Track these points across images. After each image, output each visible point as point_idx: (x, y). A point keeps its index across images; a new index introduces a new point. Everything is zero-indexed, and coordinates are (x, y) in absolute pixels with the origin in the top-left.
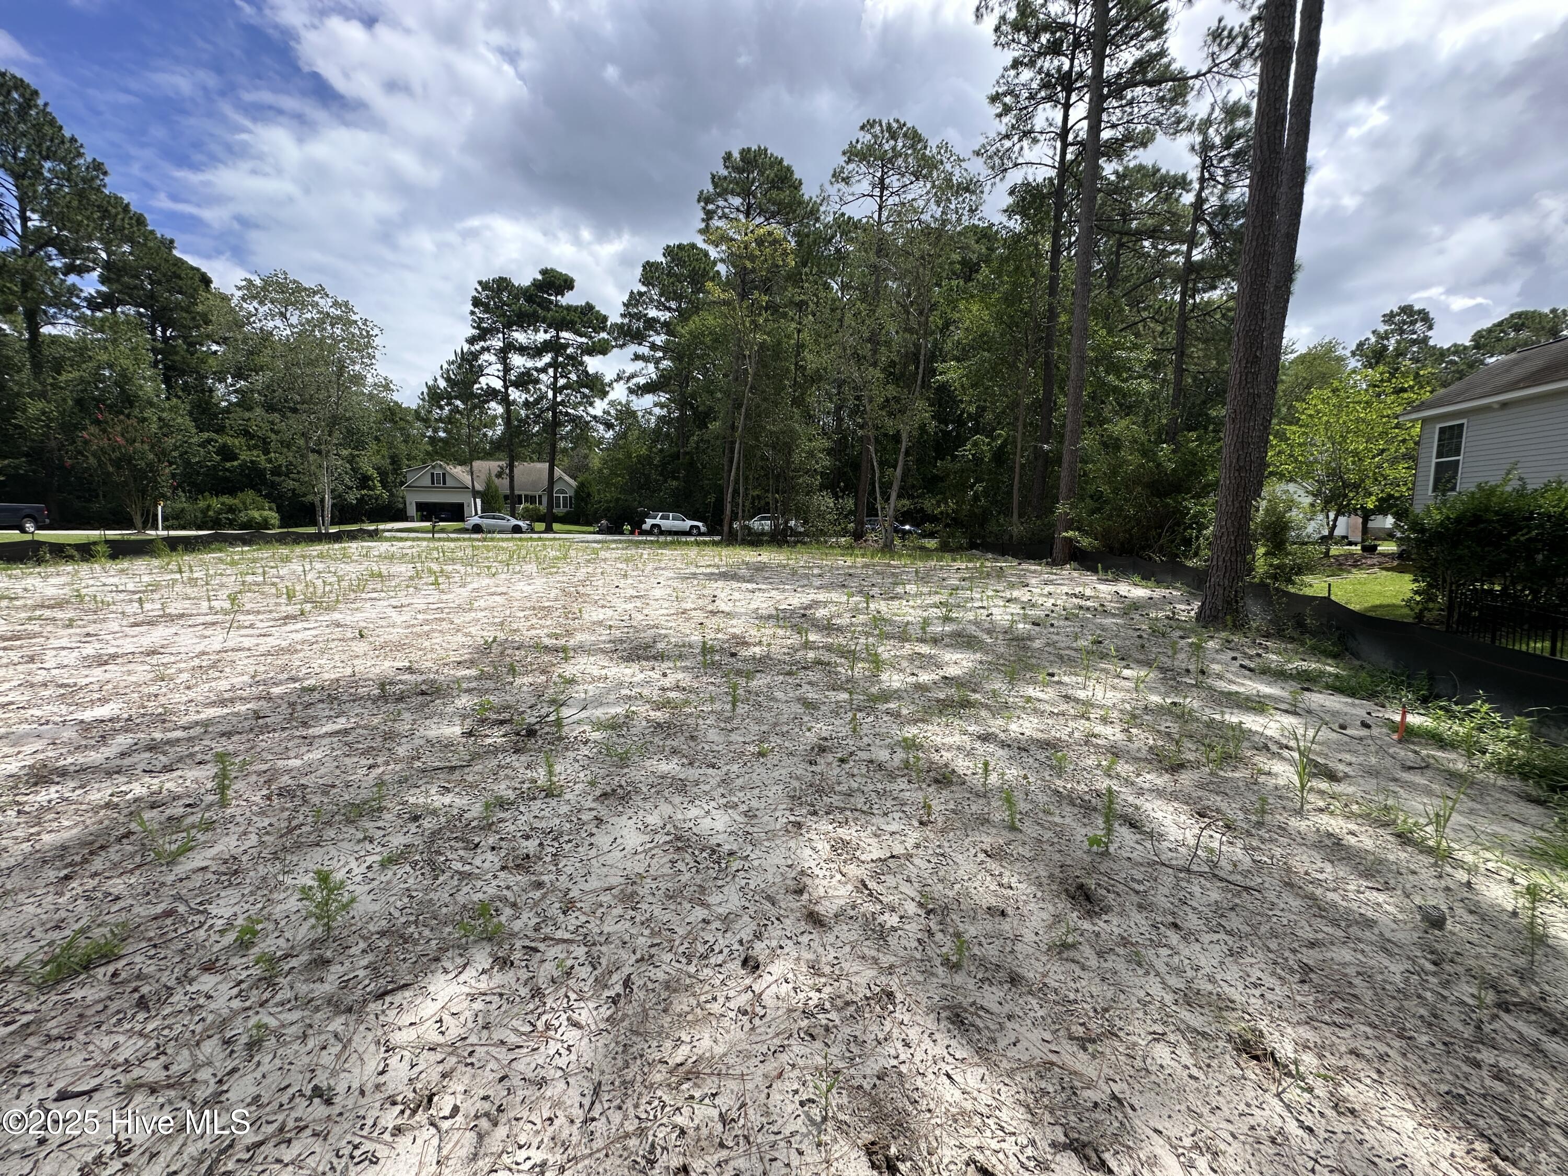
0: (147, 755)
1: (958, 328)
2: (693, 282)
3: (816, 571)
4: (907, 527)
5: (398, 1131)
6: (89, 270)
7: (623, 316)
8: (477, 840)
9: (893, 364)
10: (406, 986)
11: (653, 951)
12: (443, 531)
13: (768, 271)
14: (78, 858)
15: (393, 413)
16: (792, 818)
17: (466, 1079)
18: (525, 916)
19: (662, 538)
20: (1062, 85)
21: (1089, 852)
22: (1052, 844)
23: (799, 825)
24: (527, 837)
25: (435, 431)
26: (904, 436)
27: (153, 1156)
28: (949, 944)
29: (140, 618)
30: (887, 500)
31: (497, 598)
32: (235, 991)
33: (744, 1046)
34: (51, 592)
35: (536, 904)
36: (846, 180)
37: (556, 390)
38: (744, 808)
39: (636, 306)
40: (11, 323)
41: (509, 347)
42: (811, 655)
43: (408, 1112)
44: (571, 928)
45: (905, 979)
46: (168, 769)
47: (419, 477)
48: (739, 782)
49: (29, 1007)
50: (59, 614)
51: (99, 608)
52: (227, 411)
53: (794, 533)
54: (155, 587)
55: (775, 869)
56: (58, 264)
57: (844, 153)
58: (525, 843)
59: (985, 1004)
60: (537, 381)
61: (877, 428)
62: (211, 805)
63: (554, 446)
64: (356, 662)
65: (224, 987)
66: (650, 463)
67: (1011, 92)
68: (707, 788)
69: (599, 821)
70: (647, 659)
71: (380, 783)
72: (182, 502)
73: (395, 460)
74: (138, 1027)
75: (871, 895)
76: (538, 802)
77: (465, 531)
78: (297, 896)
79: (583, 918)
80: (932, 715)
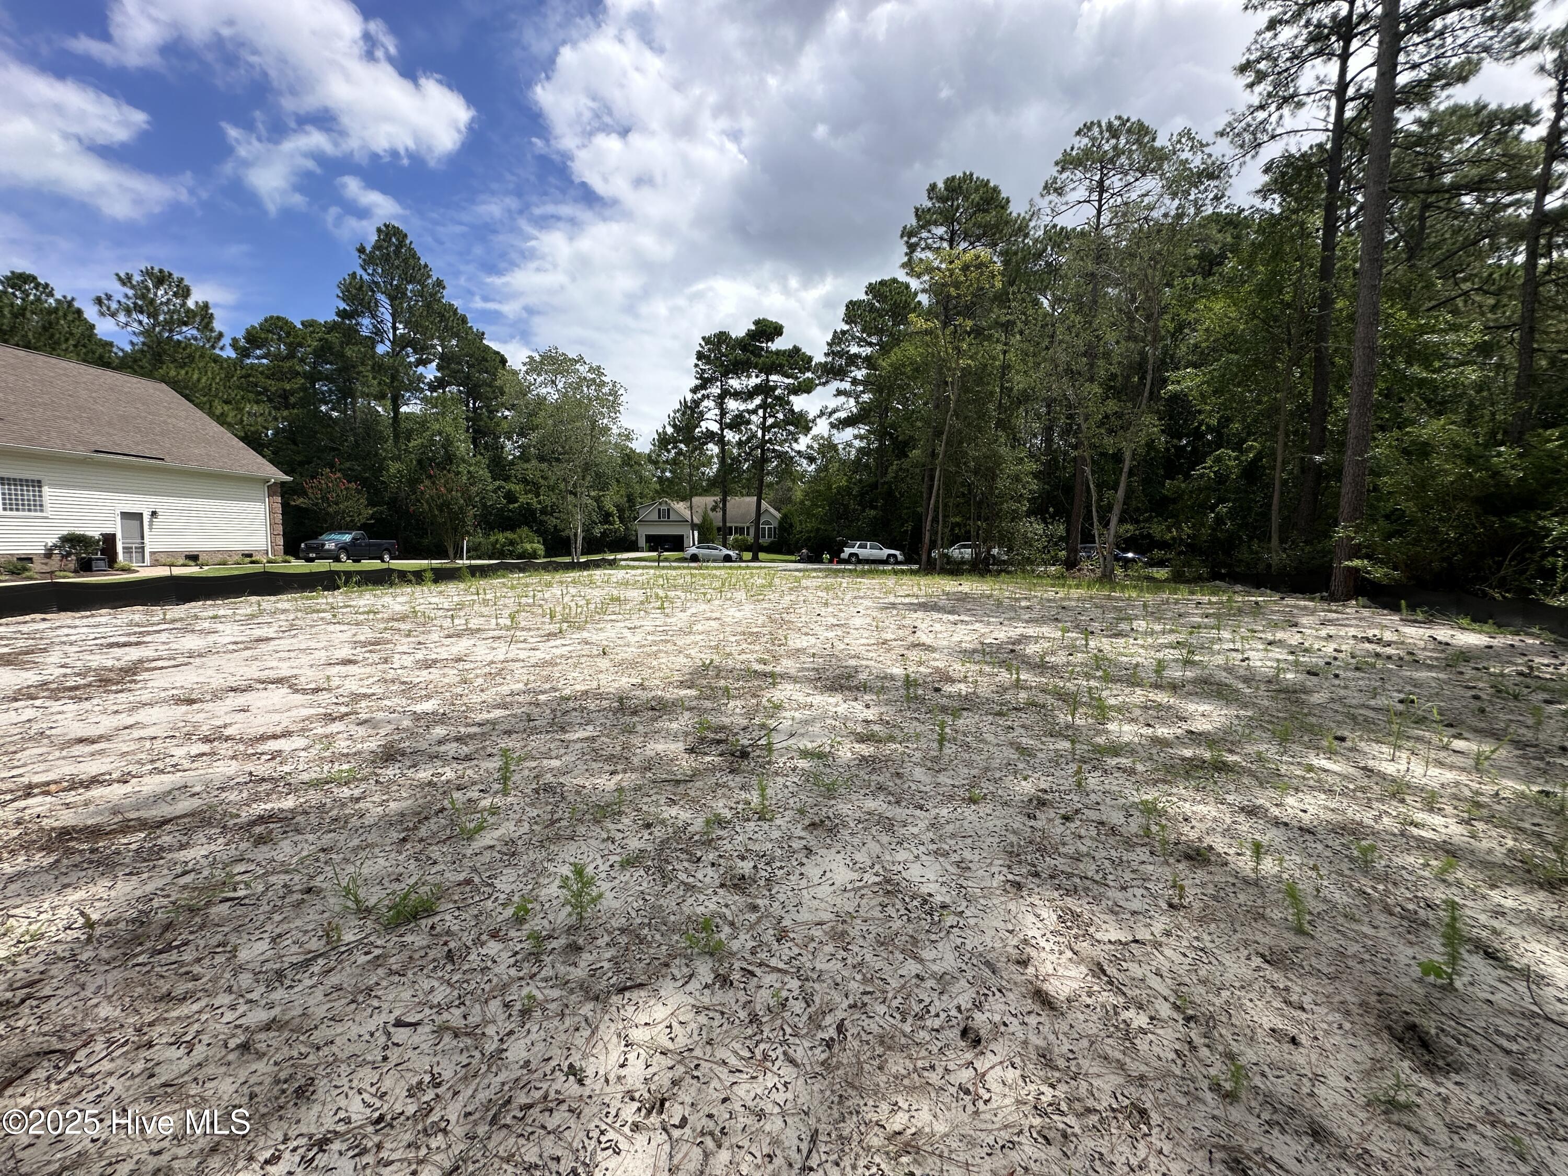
0: (455, 745)
1: (1195, 330)
2: (894, 316)
3: (1023, 604)
4: (1130, 555)
5: (636, 1127)
6: (431, 361)
7: (827, 355)
8: (699, 854)
9: (1113, 377)
10: (641, 986)
11: (866, 999)
12: (666, 560)
13: (974, 295)
14: (411, 825)
15: (630, 458)
16: (1010, 877)
17: (693, 1091)
18: (742, 937)
19: (859, 567)
20: (1337, 33)
21: (1420, 981)
22: (1362, 961)
23: (1018, 886)
24: (743, 858)
25: (663, 471)
26: (1128, 455)
27: (456, 1093)
28: (1218, 1064)
29: (452, 631)
30: (1106, 525)
31: (712, 623)
32: (512, 960)
33: (967, 1130)
34: (398, 608)
35: (752, 927)
36: (1059, 191)
37: (765, 429)
38: (955, 857)
39: (839, 344)
40: (384, 406)
41: (726, 393)
42: (1023, 695)
43: (644, 1111)
44: (785, 958)
45: (1161, 1096)
46: (468, 758)
47: (649, 513)
48: (950, 828)
49: (379, 943)
50: (403, 626)
51: (426, 621)
52: (512, 463)
53: (997, 561)
54: (460, 606)
55: (994, 932)
56: (412, 359)
57: (1057, 164)
58: (741, 864)
59: (1276, 1156)
60: (748, 422)
61: (1093, 446)
62: (496, 793)
63: (761, 481)
64: (601, 676)
65: (505, 955)
66: (850, 494)
67: (1268, 57)
68: (915, 830)
69: (809, 851)
70: (850, 689)
71: (620, 790)
72: (480, 538)
73: (630, 499)
74: (447, 977)
75: (1110, 983)
76: (752, 824)
77: (684, 560)
78: (557, 882)
79: (796, 950)
80: (1177, 775)
